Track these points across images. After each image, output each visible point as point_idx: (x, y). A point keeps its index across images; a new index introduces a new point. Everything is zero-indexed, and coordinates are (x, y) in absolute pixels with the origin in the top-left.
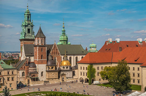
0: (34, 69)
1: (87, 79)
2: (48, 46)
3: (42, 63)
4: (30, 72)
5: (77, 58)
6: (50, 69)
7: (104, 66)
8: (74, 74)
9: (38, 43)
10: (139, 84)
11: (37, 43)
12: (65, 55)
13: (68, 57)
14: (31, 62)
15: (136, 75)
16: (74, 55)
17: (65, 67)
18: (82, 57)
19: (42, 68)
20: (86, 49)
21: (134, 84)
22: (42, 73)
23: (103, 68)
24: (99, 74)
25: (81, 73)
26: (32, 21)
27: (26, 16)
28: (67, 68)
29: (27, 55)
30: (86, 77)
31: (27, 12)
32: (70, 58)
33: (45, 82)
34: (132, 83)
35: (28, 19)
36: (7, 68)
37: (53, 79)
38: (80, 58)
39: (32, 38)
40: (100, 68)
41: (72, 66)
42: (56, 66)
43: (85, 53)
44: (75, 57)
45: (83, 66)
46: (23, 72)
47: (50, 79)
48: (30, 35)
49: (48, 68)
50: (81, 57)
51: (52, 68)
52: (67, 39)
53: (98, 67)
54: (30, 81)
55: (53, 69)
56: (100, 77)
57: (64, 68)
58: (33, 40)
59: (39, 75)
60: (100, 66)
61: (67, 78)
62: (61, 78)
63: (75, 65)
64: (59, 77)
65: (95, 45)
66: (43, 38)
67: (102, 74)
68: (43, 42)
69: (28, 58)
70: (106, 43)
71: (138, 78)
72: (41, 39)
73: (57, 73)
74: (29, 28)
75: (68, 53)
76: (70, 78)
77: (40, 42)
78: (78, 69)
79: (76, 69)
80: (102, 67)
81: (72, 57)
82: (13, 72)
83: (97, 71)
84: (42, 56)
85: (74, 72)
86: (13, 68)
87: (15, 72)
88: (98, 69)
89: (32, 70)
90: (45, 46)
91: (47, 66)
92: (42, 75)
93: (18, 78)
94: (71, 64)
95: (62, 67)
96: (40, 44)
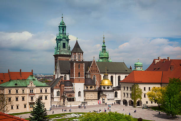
0: (70, 88)
1: (132, 101)
2: (86, 62)
3: (79, 81)
4: (65, 91)
5: (119, 77)
6: (89, 89)
7: (152, 86)
8: (116, 96)
9: (75, 59)
11: (73, 59)
12: (106, 73)
13: (109, 76)
14: (67, 80)
16: (116, 74)
17: (106, 87)
18: (126, 77)
19: (79, 87)
20: (131, 68)
22: (80, 92)
23: (151, 89)
24: (146, 95)
25: (124, 94)
26: (67, 35)
27: (61, 29)
28: (108, 88)
29: (62, 72)
30: (131, 99)
31: (62, 24)
32: (112, 77)
35: (63, 32)
36: (40, 85)
37: (92, 100)
38: (123, 77)
39: (68, 53)
40: (147, 89)
41: (114, 86)
42: (95, 85)
43: (129, 72)
44: (117, 76)
45: (126, 86)
46: (58, 91)
47: (89, 100)
48: (65, 50)
49: (86, 87)
51: (91, 87)
52: (108, 55)
53: (145, 88)
54: (66, 100)
55: (92, 89)
56: (147, 99)
57: (104, 88)
58: (69, 56)
59: (76, 95)
60: (147, 87)
61: (108, 100)
62: (101, 99)
63: (117, 85)
64: (99, 98)
65: (141, 64)
66: (80, 53)
67: (150, 96)
68: (80, 57)
69: (63, 75)
72: (78, 54)
73: (96, 94)
74: (64, 42)
75: (109, 71)
76: (111, 99)
77: (77, 58)
78: (120, 90)
79: (118, 90)
80: (149, 88)
81: (114, 76)
82: (46, 90)
83: (144, 92)
84: (79, 73)
85: (116, 93)
86: (47, 85)
87: (49, 90)
88: (145, 90)
89: (68, 89)
90: (83, 62)
91: (85, 85)
92: (79, 95)
93: (52, 98)
94: (112, 84)
95: (102, 87)
96: (77, 60)
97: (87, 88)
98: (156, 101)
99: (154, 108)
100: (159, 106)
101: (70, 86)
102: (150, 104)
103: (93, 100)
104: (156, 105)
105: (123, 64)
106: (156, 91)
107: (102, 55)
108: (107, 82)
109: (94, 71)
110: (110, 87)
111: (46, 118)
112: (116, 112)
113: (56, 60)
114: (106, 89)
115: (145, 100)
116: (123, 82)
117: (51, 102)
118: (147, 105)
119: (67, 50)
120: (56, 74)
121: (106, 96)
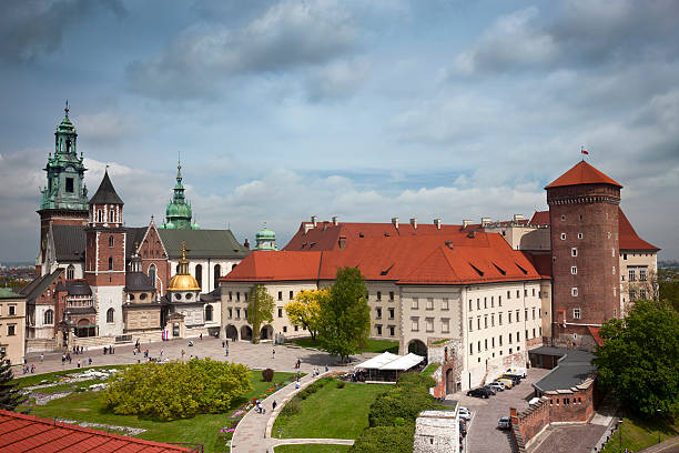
0: (84, 302)
1: (248, 328)
2: (129, 231)
3: (110, 281)
4: (70, 309)
5: (217, 268)
6: (138, 300)
7: (297, 289)
8: (209, 317)
9: (100, 221)
10: (392, 339)
11: (94, 222)
12: (184, 259)
13: (193, 265)
14: (76, 278)
15: (386, 314)
16: (209, 260)
17: (184, 295)
18: (234, 266)
19: (109, 296)
20: (246, 245)
21: (378, 338)
22: (111, 311)
23: (294, 295)
24: (284, 312)
25: (231, 311)
26: (78, 156)
27: (61, 140)
28: (189, 296)
29: (62, 257)
30: (246, 323)
31: (66, 128)
32: (199, 269)
33: (118, 339)
34: (373, 334)
35: (68, 150)
37: (143, 330)
39: (81, 207)
40: (286, 296)
41: (205, 291)
42: (154, 291)
43: (242, 254)
44: (213, 264)
45: (235, 288)
46: (48, 311)
47: (137, 330)
48: (73, 197)
49: (128, 296)
50: (230, 264)
51: (143, 297)
52: (190, 213)
53: (280, 293)
54: (72, 335)
55: (144, 301)
56: (286, 320)
57: (179, 297)
58: (85, 214)
59: (100, 319)
60: (286, 289)
61: (189, 327)
62: (169, 328)
63: (212, 289)
64: (163, 325)
65: (272, 233)
66: (115, 205)
67: (292, 312)
68: (115, 217)
69: (66, 266)
70: (302, 228)
71: (392, 323)
72: (108, 209)
73: (157, 313)
74: (70, 176)
75: (191, 253)
76: (196, 326)
77: (105, 218)
78: (220, 300)
79: (215, 301)
80: (291, 293)
81: (205, 264)
82: (12, 309)
83: (278, 303)
84: (111, 260)
85: (209, 310)
86: (15, 295)
87: (21, 308)
88: (280, 297)
89: (79, 302)
90: (121, 229)
91: (126, 290)
92: (110, 317)
93: (30, 330)
94: (200, 286)
95: (173, 294)
96: (106, 225)
97: (132, 298)
98: (306, 325)
99: (301, 342)
100: (313, 338)
101: (83, 295)
102: (291, 333)
103: (147, 330)
104: (307, 333)
105: (228, 234)
106: (306, 299)
107: (174, 212)
108: (185, 283)
109: (152, 252)
110: (194, 294)
111: (11, 387)
112: (208, 359)
113: (45, 223)
114: (184, 299)
115: (280, 324)
116: (229, 280)
117: (26, 341)
118: (286, 335)
119: (77, 197)
120: (43, 262)
121: (182, 317)
